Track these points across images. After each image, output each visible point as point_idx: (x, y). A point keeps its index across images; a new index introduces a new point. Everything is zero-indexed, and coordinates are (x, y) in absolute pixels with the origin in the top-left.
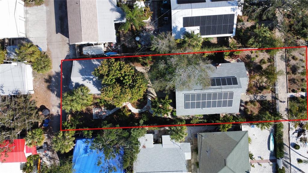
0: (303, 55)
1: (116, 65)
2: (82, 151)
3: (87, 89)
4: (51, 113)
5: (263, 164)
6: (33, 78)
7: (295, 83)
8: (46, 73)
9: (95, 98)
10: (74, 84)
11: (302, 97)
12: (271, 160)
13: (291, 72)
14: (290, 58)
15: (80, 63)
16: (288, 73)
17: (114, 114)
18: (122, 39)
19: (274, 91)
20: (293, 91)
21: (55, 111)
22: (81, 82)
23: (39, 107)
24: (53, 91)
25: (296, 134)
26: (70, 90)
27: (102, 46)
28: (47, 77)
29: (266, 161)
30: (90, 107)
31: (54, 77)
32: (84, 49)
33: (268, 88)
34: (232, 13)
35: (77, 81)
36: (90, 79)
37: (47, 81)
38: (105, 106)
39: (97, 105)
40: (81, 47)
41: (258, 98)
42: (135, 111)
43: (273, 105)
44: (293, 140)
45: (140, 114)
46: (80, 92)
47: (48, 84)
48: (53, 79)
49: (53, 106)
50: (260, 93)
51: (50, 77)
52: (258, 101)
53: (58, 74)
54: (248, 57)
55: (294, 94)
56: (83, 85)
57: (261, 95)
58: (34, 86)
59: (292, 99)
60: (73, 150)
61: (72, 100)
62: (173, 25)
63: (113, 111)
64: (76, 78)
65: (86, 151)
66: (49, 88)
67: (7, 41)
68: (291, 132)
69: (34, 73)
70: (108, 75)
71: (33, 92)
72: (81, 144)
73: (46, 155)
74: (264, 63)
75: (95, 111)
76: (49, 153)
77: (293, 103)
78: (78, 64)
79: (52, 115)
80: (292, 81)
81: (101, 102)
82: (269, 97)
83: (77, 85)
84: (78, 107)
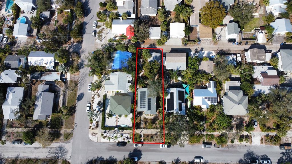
0: (158, 141)
1: (157, 67)
2: (128, 54)
3: (150, 58)
4: (142, 44)
5: (116, 122)
6: (155, 39)
7: (147, 137)
8: (157, 44)
9: (146, 60)
10: (152, 53)
11: (141, 140)
12: (117, 126)
13: (151, 136)
14: (157, 136)
15: (159, 56)
16: (151, 134)
17: (140, 67)
18: (167, 71)
19: (144, 128)
20: (144, 136)
21: (142, 46)
22: (152, 56)
23: (144, 40)
24: (150, 46)
25: (127, 136)
26: (150, 52)
27: (165, 64)
28: (155, 44)
29: (117, 124)
30: (143, 59)
31: (155, 47)
32: (165, 58)
33: (146, 126)
34: (174, 110)
35: (153, 55)
36: (153, 59)
37: (154, 44)
38: (143, 64)
39: (143, 61)
40: (165, 57)
41: (142, 122)
42: (140, 75)
43: (139, 128)
44: (124, 135)
45: (139, 76)
46: (149, 55)
47: (152, 44)
48: (154, 46)
49: (144, 45)
50: (144, 123)
51: (155, 45)
52: (141, 122)
53: (156, 48)
54: (158, 119)
55: (143, 136)
56: (151, 56)
57: (143, 123)
58: (152, 39)
59: (141, 136)
60: (128, 51)
61: (146, 52)
62: (171, 89)
63: (141, 67)
64: (154, 54)
65: (128, 56)
66: (151, 44)
67: (169, 31)
68: (127, 134)
69: (157, 39)
70: (154, 64)
71: (150, 39)
72: (130, 55)
73: (126, 42)
74: (156, 125)
75: (141, 60)
76: (127, 43)
77: (139, 136)
78: (159, 55)
79: (141, 45)
80: (148, 136)
81: (144, 62)
82: (142, 126)
83: (151, 55)
84: (144, 54)
